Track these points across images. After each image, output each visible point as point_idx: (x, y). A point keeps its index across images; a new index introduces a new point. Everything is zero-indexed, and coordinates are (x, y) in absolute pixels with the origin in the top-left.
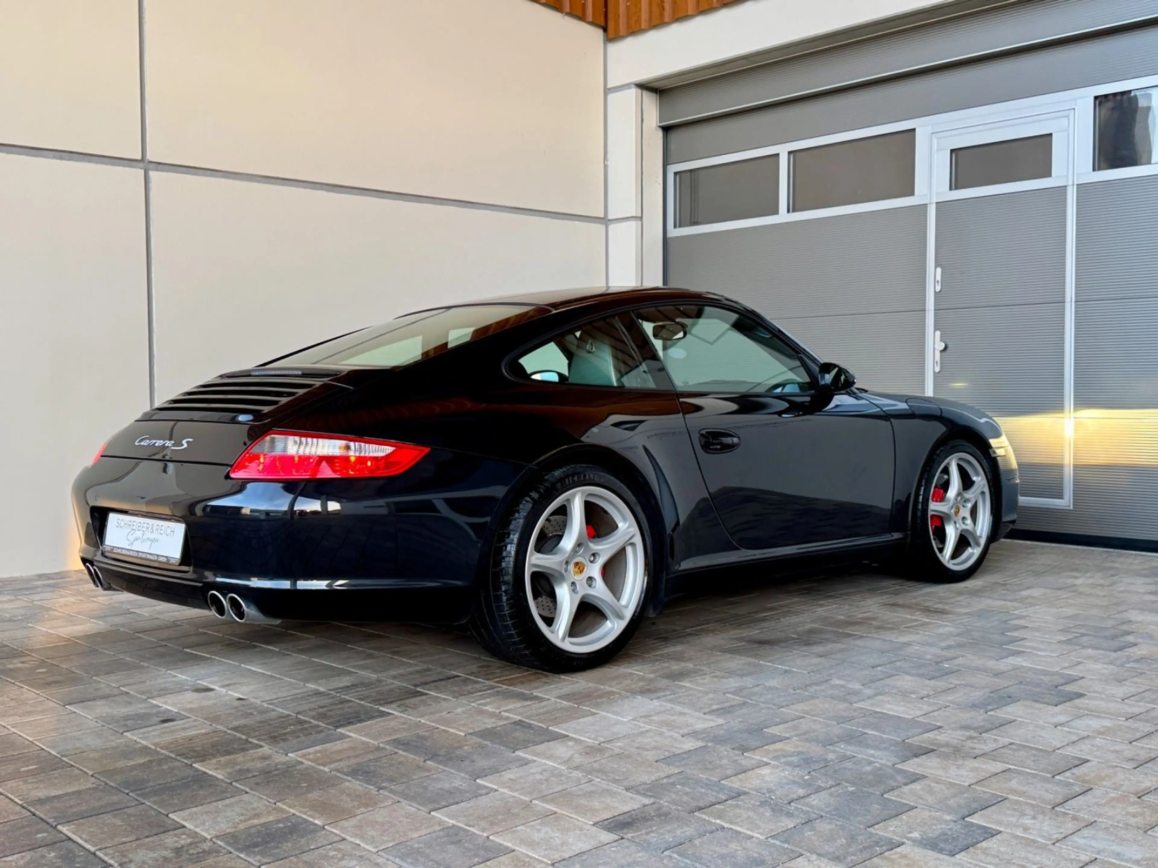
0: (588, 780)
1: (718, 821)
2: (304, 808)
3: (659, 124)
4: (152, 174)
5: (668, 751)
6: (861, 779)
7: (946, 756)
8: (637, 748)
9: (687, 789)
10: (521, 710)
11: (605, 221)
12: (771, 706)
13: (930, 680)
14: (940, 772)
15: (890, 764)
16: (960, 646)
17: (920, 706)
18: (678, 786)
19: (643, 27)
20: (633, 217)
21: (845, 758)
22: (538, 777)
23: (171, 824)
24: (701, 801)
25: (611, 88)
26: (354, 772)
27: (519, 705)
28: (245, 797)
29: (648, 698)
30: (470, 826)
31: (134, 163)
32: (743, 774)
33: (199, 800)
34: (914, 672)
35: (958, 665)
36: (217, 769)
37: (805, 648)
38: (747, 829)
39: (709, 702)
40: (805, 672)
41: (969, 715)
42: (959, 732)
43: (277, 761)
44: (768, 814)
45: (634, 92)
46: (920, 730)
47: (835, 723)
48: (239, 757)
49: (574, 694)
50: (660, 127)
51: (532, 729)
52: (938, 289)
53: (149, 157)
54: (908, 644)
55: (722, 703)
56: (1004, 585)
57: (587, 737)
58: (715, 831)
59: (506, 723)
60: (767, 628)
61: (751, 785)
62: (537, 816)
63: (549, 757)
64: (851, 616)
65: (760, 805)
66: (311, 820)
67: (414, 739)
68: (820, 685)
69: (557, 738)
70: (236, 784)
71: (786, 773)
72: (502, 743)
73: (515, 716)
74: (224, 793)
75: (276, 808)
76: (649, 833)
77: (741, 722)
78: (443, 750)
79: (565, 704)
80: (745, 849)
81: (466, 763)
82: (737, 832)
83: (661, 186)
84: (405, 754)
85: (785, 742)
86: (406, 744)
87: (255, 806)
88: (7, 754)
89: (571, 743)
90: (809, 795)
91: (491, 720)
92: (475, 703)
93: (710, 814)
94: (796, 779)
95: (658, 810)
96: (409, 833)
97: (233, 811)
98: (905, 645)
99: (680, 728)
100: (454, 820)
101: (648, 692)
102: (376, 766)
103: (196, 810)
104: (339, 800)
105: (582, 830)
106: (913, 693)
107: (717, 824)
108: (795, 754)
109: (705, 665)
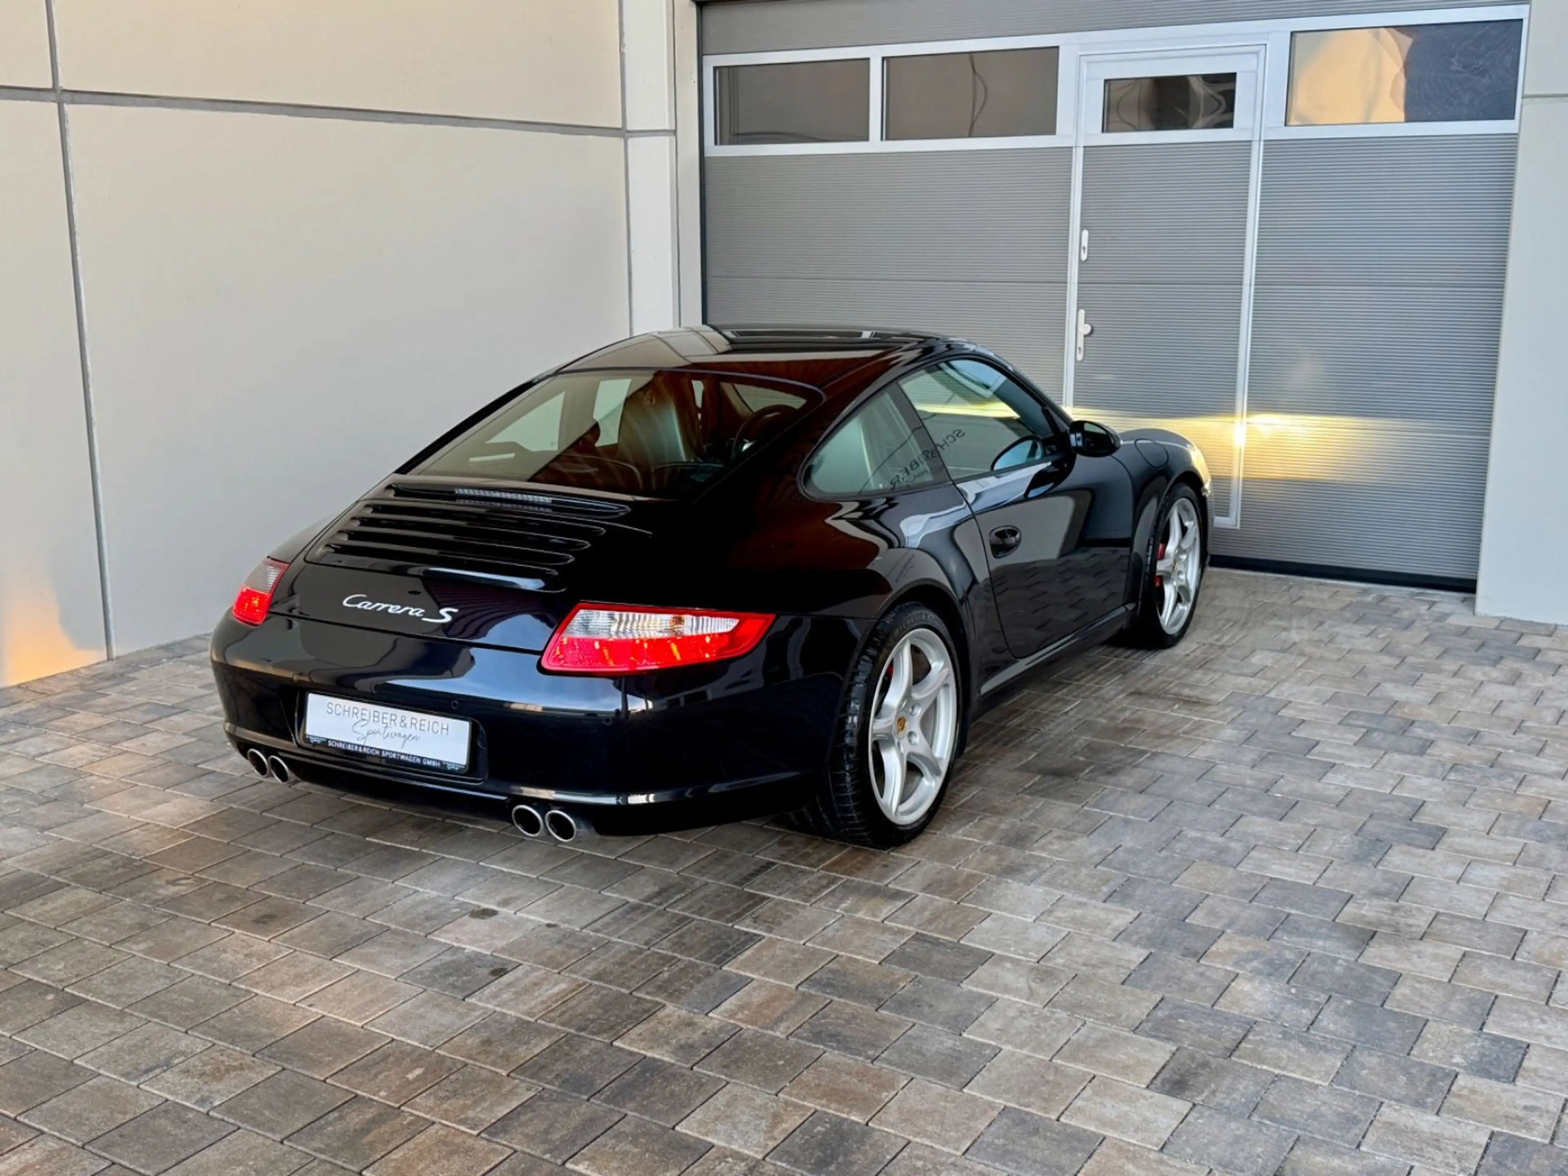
0: (1081, 1022)
2: (819, 1098)
4: (68, 109)
5: (1121, 967)
6: (1345, 985)
7: (1393, 941)
8: (1085, 965)
9: (1194, 1024)
10: (903, 916)
11: (622, 132)
12: (1159, 880)
13: (1281, 820)
14: (1407, 965)
15: (1352, 959)
16: (1264, 759)
17: (1305, 862)
18: (1181, 1020)
20: (665, 131)
21: (1303, 956)
22: (1024, 1022)
23: (695, 1143)
24: (1222, 1040)
26: (818, 1037)
27: (891, 907)
28: (734, 1089)
29: (1021, 881)
30: (1026, 1106)
31: (43, 94)
32: (1228, 994)
33: (684, 1100)
34: (1255, 809)
35: (1289, 793)
36: (651, 1048)
37: (1113, 780)
38: (1303, 1074)
39: (1092, 882)
40: (1146, 820)
41: (1363, 873)
42: (1377, 902)
43: (708, 1027)
44: (1304, 1051)
46: (1337, 902)
47: (1246, 901)
48: (657, 1026)
49: (935, 883)
50: (694, 1)
51: (944, 945)
52: (1084, 257)
53: (64, 82)
54: (1212, 762)
55: (1106, 881)
56: (1222, 647)
57: (1015, 952)
58: (1273, 1082)
59: (906, 939)
60: (1039, 746)
61: (1249, 1009)
62: (1081, 1083)
63: (1007, 990)
64: (1112, 718)
65: (1284, 1038)
66: (845, 1116)
67: (831, 976)
68: (1179, 841)
69: (984, 958)
70: (701, 1070)
71: (1268, 987)
72: (934, 972)
73: (906, 927)
74: (702, 1085)
75: (786, 1103)
76: (1213, 1093)
77: (1153, 912)
78: (880, 990)
79: (941, 901)
80: (1324, 1103)
81: (926, 1010)
82: (1296, 1080)
83: (696, 85)
84: (842, 1000)
85: (1223, 937)
86: (829, 985)
87: (758, 1101)
88: (359, 1054)
89: (1008, 965)
90: (1316, 1017)
91: (887, 937)
92: (837, 908)
93: (1248, 1057)
94: (1285, 994)
95: (1192, 1058)
96: (971, 1124)
97: (743, 1113)
98: (1210, 766)
99: (1101, 928)
100: (998, 1098)
101: (1012, 871)
102: (831, 1024)
103: (699, 1117)
104: (845, 1082)
105: (1145, 1098)
106: (1281, 843)
107: (1267, 1071)
108: (1251, 956)
109: (1031, 818)
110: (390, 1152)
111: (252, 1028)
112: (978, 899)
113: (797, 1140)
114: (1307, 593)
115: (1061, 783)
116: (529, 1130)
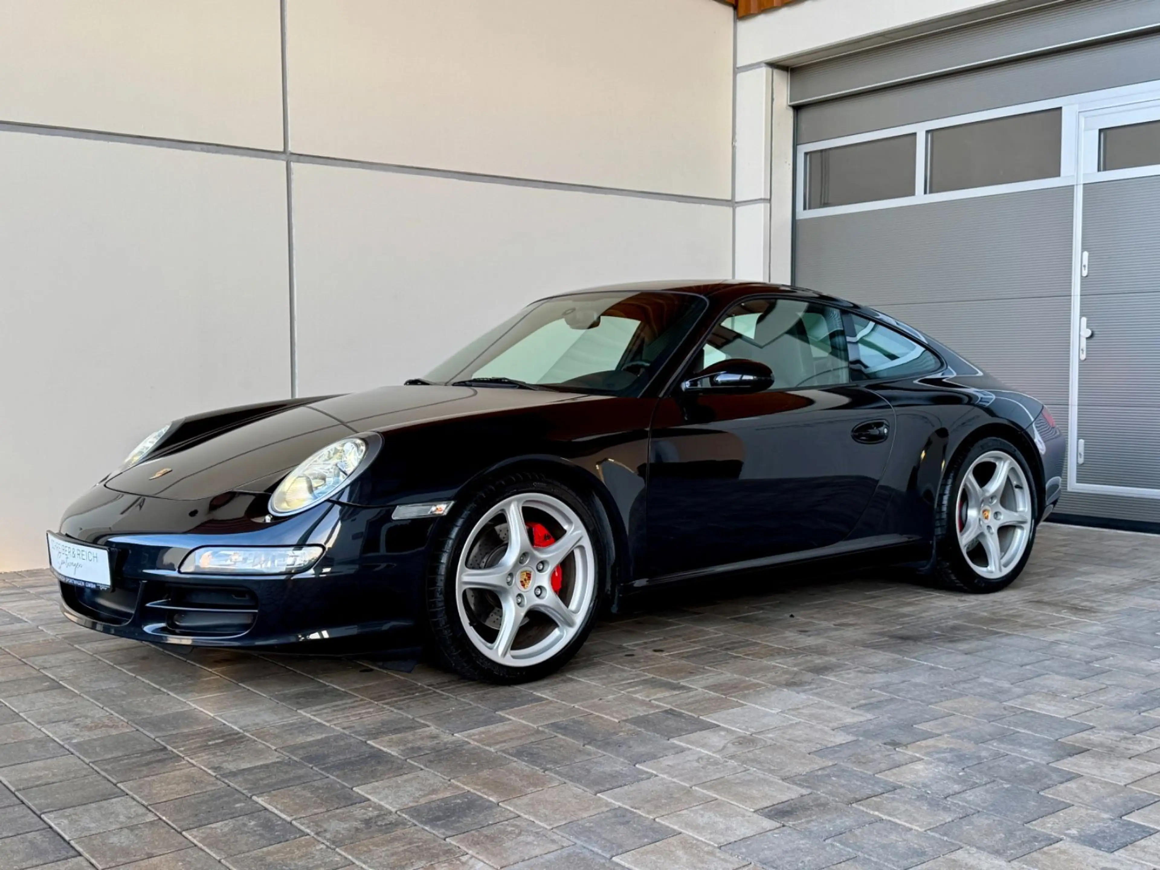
0: (744, 769)
1: (876, 813)
2: (478, 785)
3: (789, 104)
4: (293, 165)
5: (820, 744)
6: (1016, 776)
7: (1100, 756)
8: (789, 740)
9: (843, 782)
10: (670, 699)
11: (732, 203)
12: (919, 702)
13: (1080, 679)
14: (1095, 772)
15: (1044, 762)
16: (1110, 645)
17: (1072, 705)
18: (834, 778)
19: (775, 5)
20: (761, 199)
21: (997, 756)
22: (696, 764)
23: (356, 797)
24: (858, 793)
25: (741, 67)
26: (519, 754)
27: (667, 694)
28: (421, 774)
29: (795, 691)
30: (636, 808)
31: (276, 155)
32: (897, 769)
33: (378, 775)
34: (1064, 671)
35: (1110, 665)
36: (391, 746)
37: (951, 645)
38: (906, 821)
39: (857, 697)
40: (951, 669)
41: (1122, 716)
42: (1112, 732)
43: (445, 740)
44: (925, 808)
45: (764, 70)
46: (1073, 730)
47: (986, 721)
48: (409, 735)
49: (721, 685)
50: (790, 106)
51: (684, 717)
52: (1085, 273)
53: (291, 149)
54: (1056, 643)
55: (869, 698)
57: (738, 727)
58: (873, 822)
59: (657, 711)
61: (906, 779)
62: (699, 802)
63: (704, 746)
65: (916, 799)
66: (485, 796)
67: (571, 723)
68: (967, 683)
69: (709, 727)
70: (410, 761)
71: (940, 769)
72: (656, 731)
73: (665, 705)
74: (401, 769)
75: (451, 785)
76: (809, 821)
77: (890, 718)
78: (600, 735)
79: (712, 694)
80: (905, 840)
81: (624, 749)
82: (894, 824)
83: (791, 167)
84: (564, 737)
85: (937, 738)
86: (564, 728)
87: (431, 782)
89: (723, 733)
90: (964, 791)
91: (643, 708)
92: (624, 690)
93: (869, 806)
94: (951, 775)
95: (816, 800)
96: (580, 813)
97: (412, 786)
98: (1053, 644)
99: (830, 722)
100: (620, 801)
101: (794, 685)
102: (539, 748)
103: (377, 785)
104: (509, 779)
105: (745, 817)
106: (1064, 692)
107: (874, 815)
108: (947, 750)
109: (848, 659)
110: (147, 777)
113: (434, 805)
115: (902, 643)
116: (251, 777)
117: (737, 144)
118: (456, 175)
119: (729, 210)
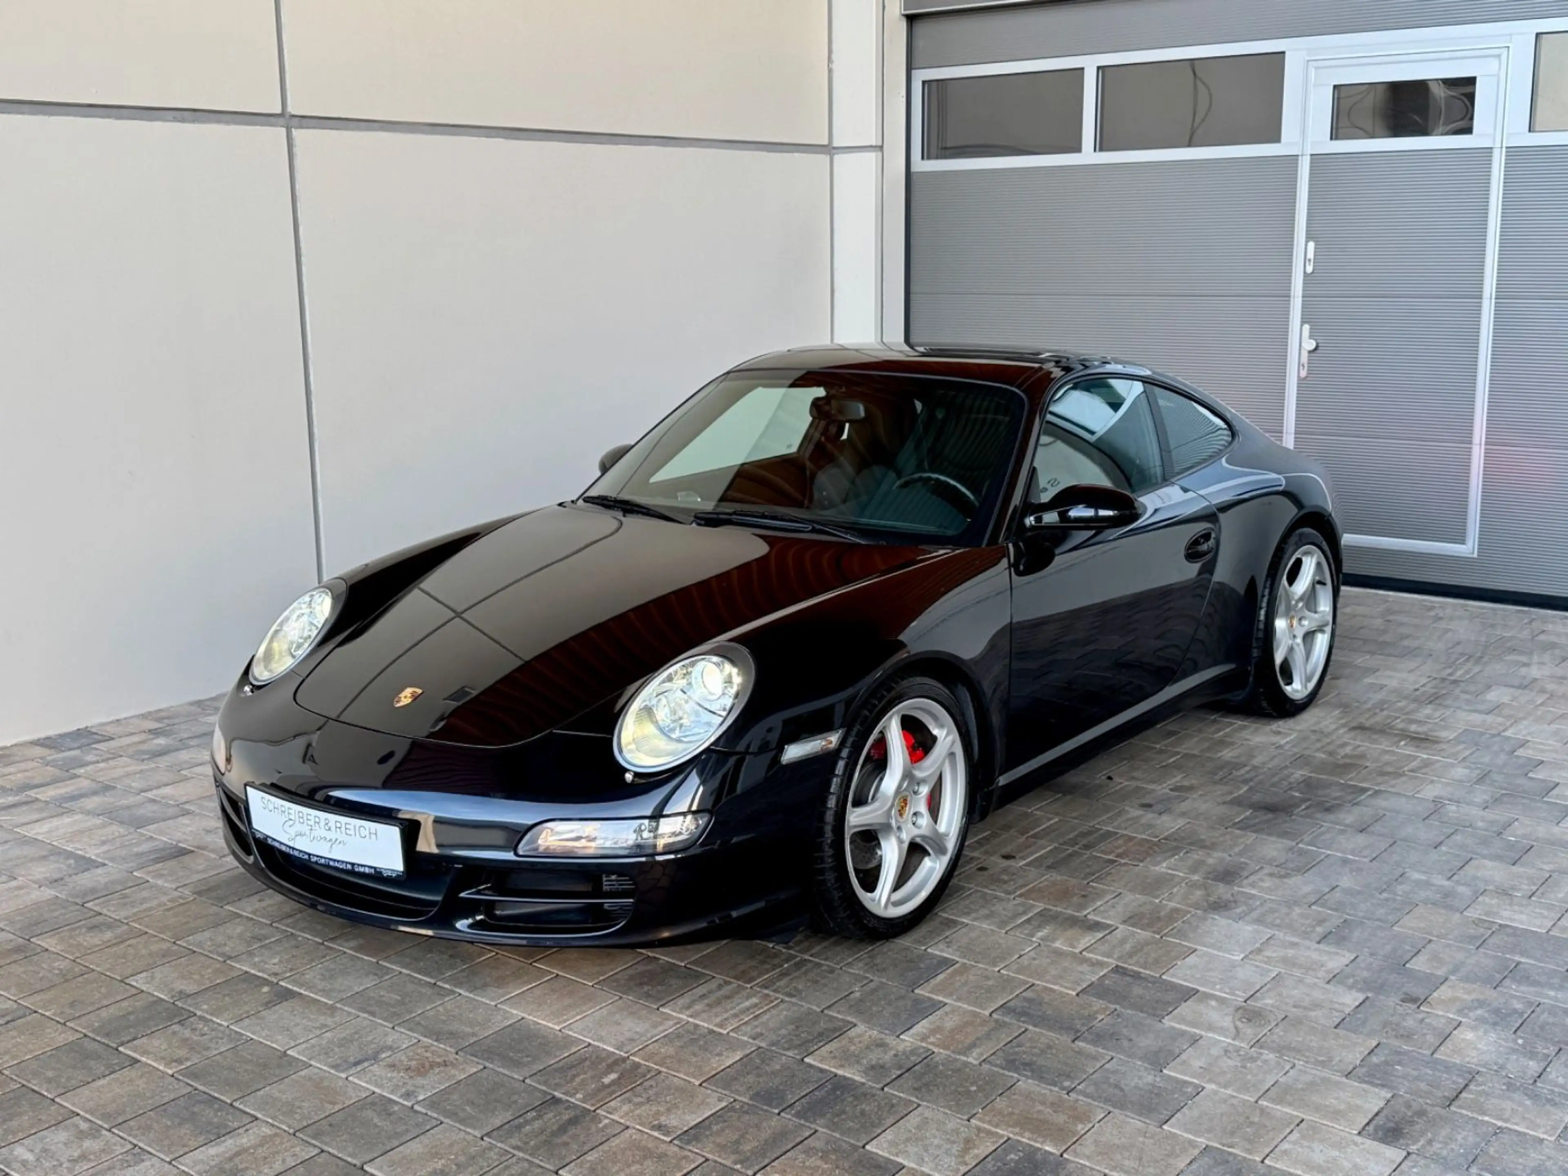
0: (1290, 1064)
2: (1011, 1126)
3: (903, 12)
4: (296, 133)
5: (1335, 1009)
8: (1295, 1006)
9: (1411, 1071)
10: (1102, 948)
11: (829, 149)
12: (1378, 923)
13: (1513, 864)
16: (1497, 800)
17: (1538, 910)
18: (1398, 1067)
20: (871, 146)
21: (1532, 1006)
22: (1230, 1062)
23: (886, 1163)
24: (1441, 1088)
26: (1011, 1065)
27: (1090, 939)
28: (925, 1112)
29: (1229, 918)
30: (1227, 1146)
31: (272, 119)
32: (1449, 1042)
33: (876, 1120)
34: (1486, 852)
35: (1524, 837)
36: (841, 1065)
37: (1331, 817)
38: (1527, 1128)
39: (1305, 921)
43: (899, 1049)
44: (1528, 1103)
47: (1472, 947)
48: (847, 1044)
49: (1136, 916)
50: (903, 16)
51: (1146, 979)
52: (1309, 269)
54: (1440, 802)
55: (1321, 922)
56: (1455, 682)
57: (1220, 990)
58: (1496, 1134)
59: (1105, 971)
60: (1251, 780)
61: (1472, 1058)
62: (1288, 1126)
63: (1211, 1028)
64: (1331, 754)
65: (1508, 1090)
66: (1038, 1145)
67: (1025, 1004)
68: (1401, 883)
69: (1189, 994)
70: (891, 1091)
71: (1493, 1036)
72: (1134, 1006)
73: (1105, 959)
74: (893, 1106)
75: (979, 1129)
76: (1430, 1142)
77: (1372, 955)
78: (1077, 1021)
79: (1143, 934)
80: (1549, 1158)
81: (1125, 1043)
82: (1519, 1133)
83: (904, 99)
84: (1037, 1030)
85: (1447, 983)
86: (1024, 1013)
87: (950, 1126)
88: (556, 1057)
89: (1213, 1003)
90: (1545, 1069)
91: (1085, 968)
92: (1033, 936)
93: (1469, 1108)
94: (1511, 1045)
95: (1409, 1106)
96: (1171, 1161)
97: (935, 1137)
98: (1438, 805)
99: (1314, 970)
100: (1200, 1137)
101: (1219, 906)
102: (1025, 1053)
103: (890, 1138)
104: (1039, 1112)
105: (1356, 1144)
106: (1513, 888)
107: (1487, 1122)
108: (1476, 1004)
109: (1240, 854)
110: (585, 1154)
111: (455, 1026)
112: (1181, 934)
113: (990, 1166)
114: (1550, 627)
115: (1275, 819)
116: (719, 1140)
117: (834, 66)
118: (501, 132)
119: (826, 158)
